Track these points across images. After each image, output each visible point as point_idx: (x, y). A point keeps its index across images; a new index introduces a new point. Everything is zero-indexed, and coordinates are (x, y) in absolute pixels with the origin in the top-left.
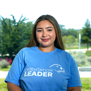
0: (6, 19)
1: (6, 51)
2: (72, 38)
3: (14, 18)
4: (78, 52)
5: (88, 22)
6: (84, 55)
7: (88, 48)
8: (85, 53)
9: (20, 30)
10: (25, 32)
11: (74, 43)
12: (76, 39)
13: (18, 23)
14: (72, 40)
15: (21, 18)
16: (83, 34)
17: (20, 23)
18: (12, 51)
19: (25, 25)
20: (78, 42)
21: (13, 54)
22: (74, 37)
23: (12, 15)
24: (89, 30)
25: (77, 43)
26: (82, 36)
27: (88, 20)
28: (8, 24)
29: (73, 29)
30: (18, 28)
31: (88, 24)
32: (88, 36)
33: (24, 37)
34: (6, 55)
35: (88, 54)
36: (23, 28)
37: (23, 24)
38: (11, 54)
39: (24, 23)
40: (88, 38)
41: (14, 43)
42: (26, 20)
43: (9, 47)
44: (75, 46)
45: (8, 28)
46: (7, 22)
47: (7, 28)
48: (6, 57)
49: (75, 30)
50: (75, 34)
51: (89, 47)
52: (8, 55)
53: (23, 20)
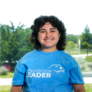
0: (5, 25)
1: (5, 57)
2: (72, 44)
3: (12, 24)
4: (78, 58)
5: (88, 27)
6: (84, 61)
7: (88, 54)
8: (85, 59)
9: (18, 36)
10: (24, 39)
11: (74, 49)
12: (76, 45)
13: (17, 29)
14: (72, 46)
15: (20, 24)
16: (82, 39)
17: (18, 29)
18: (11, 58)
19: (24, 31)
20: (78, 47)
21: (12, 61)
22: (73, 43)
23: (10, 21)
24: (88, 35)
25: (77, 49)
26: (82, 42)
27: (87, 26)
28: (6, 30)
29: (72, 35)
30: (17, 35)
31: (88, 29)
32: (88, 41)
33: (23, 43)
34: (5, 62)
35: (88, 60)
36: (22, 34)
37: (21, 30)
38: (10, 61)
39: (23, 29)
40: (88, 44)
41: (12, 50)
42: (25, 26)
43: (7, 53)
44: (75, 52)
45: (7, 34)
46: (6, 29)
47: (5, 34)
48: (5, 64)
49: (75, 35)
50: (74, 40)
51: (89, 52)
52: (7, 62)
53: (22, 26)
